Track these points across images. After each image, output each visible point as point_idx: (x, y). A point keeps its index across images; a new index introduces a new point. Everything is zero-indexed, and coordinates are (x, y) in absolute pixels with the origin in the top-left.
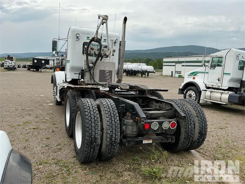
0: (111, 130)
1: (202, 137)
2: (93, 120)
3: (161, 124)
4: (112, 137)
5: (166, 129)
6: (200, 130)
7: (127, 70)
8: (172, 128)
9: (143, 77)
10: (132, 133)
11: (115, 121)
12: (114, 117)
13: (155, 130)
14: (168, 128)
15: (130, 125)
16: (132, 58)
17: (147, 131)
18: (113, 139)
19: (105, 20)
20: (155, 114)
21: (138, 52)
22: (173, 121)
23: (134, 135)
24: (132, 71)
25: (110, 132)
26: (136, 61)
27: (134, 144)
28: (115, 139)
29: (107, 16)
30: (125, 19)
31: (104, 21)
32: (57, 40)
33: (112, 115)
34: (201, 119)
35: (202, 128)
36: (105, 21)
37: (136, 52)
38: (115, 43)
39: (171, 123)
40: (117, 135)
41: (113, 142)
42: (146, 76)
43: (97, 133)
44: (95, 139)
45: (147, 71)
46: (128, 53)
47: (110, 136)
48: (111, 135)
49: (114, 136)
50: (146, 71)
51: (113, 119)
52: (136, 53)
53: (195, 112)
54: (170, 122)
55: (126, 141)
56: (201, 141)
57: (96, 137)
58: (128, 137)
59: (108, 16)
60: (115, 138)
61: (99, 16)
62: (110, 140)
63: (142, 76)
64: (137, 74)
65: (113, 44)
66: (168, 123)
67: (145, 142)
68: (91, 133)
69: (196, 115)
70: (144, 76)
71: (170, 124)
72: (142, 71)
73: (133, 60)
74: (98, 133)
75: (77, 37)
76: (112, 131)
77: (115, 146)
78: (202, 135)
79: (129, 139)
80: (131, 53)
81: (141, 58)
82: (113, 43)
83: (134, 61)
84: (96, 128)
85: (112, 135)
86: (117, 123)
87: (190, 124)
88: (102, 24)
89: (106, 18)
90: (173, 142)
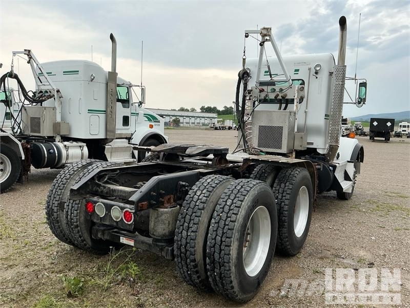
2: (57, 185)
3: (108, 208)
4: (68, 213)
6: (208, 248)
8: (126, 222)
13: (100, 216)
14: (120, 219)
17: (90, 216)
18: (69, 217)
22: (127, 208)
25: (67, 206)
28: (71, 219)
31: (265, 38)
38: (316, 73)
40: (73, 213)
41: (69, 222)
43: (54, 203)
44: (52, 211)
47: (66, 212)
56: (218, 278)
57: (53, 208)
59: (270, 28)
61: (246, 34)
62: (66, 218)
65: (312, 75)
66: (120, 209)
67: (123, 240)
68: (49, 202)
71: (123, 213)
77: (72, 230)
82: (313, 72)
84: (55, 196)
87: (187, 228)
88: (262, 44)
89: (265, 32)
90: (168, 258)
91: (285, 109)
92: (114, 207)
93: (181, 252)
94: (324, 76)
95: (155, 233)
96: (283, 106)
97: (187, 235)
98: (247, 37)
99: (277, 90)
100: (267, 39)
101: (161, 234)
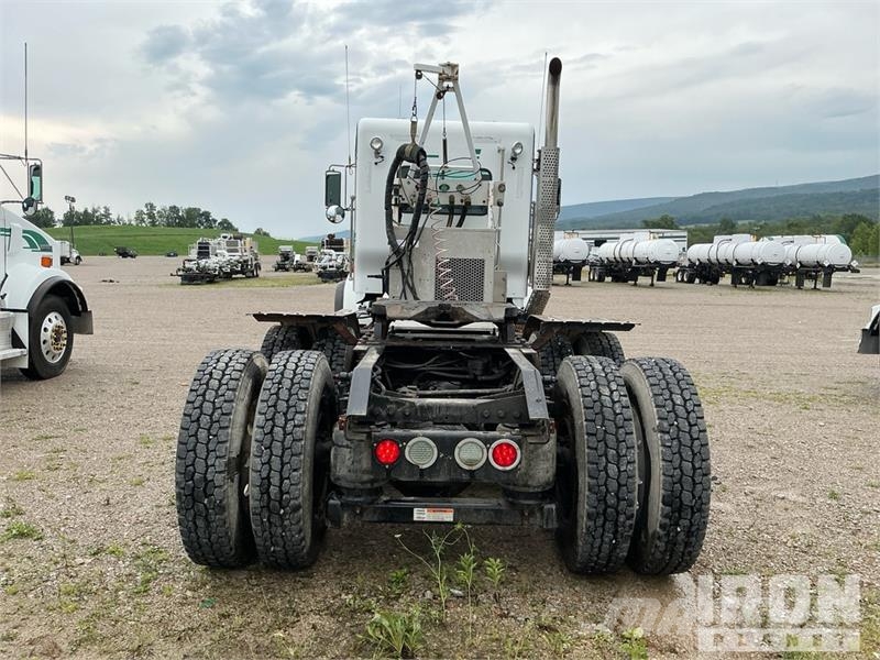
0: (265, 459)
1: (680, 517)
2: (205, 420)
3: (447, 446)
4: (269, 482)
5: (474, 468)
6: (668, 486)
7: (735, 263)
8: (500, 468)
9: (807, 290)
10: (353, 476)
11: (284, 428)
12: (285, 414)
13: (421, 467)
14: (481, 464)
15: (347, 447)
16: (786, 218)
17: (388, 471)
18: (273, 490)
19: (448, 79)
20: (440, 407)
21: (809, 192)
22: (503, 438)
23: (363, 483)
24: (753, 267)
25: (263, 464)
26: (796, 225)
27: (376, 519)
28: (282, 493)
29: (453, 67)
30: (555, 68)
31: (445, 84)
32: (342, 170)
33: (282, 406)
34: (675, 442)
35: (680, 481)
36: (451, 84)
37: (802, 192)
38: (514, 159)
39: (494, 445)
40: (288, 478)
41: (272, 502)
42: (819, 286)
43: (213, 465)
44: (206, 485)
45: (823, 266)
46: (768, 198)
47: (263, 479)
48: (264, 475)
49: (275, 480)
50: (819, 265)
51: (280, 420)
52: (802, 196)
53: (655, 410)
54: (487, 441)
55: (339, 502)
56: (682, 536)
57: (209, 477)
58: (345, 492)
59: (457, 66)
60: (280, 487)
61: (418, 71)
62: (262, 494)
63: (800, 285)
64: (782, 277)
65: (505, 163)
66: (481, 444)
67: (422, 514)
68: (193, 465)
69: (657, 422)
70: (808, 284)
71: (491, 451)
72: (802, 266)
73: (786, 225)
74: (217, 463)
75: (377, 152)
76: (269, 462)
77: (282, 518)
78: (680, 511)
79: (350, 499)
80: (778, 197)
81: (822, 215)
82: (508, 157)
83: (790, 226)
84: (211, 446)
85: (268, 477)
86: (291, 433)
87: (616, 458)
88: (439, 96)
89: (448, 72)
90: (550, 527)
91: (460, 224)
92: (463, 442)
93: (607, 506)
94: (526, 164)
95: (529, 483)
96: (456, 219)
97: (619, 471)
98: (419, 77)
99: (453, 188)
100: (448, 87)
101: (542, 481)
